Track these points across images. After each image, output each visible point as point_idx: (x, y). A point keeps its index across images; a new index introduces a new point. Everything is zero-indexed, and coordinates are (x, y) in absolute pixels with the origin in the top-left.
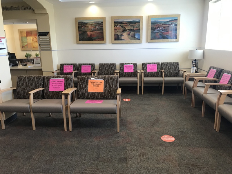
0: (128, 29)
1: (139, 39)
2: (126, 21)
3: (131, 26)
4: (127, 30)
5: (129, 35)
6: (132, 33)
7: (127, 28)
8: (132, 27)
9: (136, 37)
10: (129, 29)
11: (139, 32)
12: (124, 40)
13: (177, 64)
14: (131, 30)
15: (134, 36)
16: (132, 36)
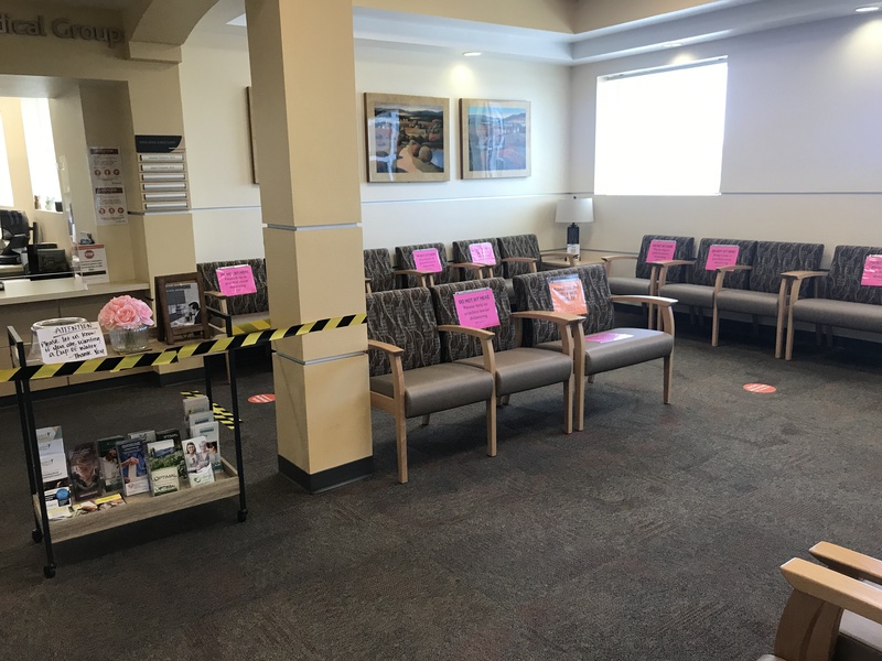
0: (414, 138)
1: (441, 170)
2: (405, 109)
3: (421, 128)
4: (412, 141)
5: (416, 155)
6: (424, 149)
7: (409, 134)
8: (424, 131)
9: (435, 161)
10: (416, 136)
11: (442, 147)
12: (403, 171)
13: (533, 239)
14: (420, 141)
15: (427, 160)
16: (424, 161)
